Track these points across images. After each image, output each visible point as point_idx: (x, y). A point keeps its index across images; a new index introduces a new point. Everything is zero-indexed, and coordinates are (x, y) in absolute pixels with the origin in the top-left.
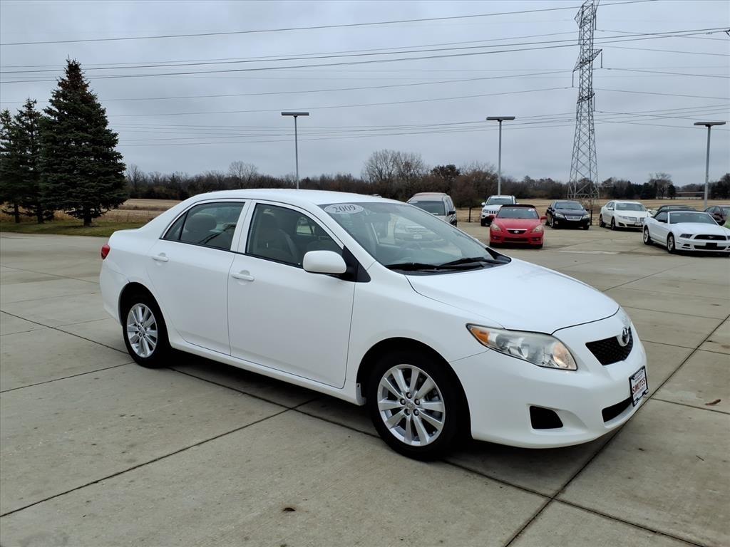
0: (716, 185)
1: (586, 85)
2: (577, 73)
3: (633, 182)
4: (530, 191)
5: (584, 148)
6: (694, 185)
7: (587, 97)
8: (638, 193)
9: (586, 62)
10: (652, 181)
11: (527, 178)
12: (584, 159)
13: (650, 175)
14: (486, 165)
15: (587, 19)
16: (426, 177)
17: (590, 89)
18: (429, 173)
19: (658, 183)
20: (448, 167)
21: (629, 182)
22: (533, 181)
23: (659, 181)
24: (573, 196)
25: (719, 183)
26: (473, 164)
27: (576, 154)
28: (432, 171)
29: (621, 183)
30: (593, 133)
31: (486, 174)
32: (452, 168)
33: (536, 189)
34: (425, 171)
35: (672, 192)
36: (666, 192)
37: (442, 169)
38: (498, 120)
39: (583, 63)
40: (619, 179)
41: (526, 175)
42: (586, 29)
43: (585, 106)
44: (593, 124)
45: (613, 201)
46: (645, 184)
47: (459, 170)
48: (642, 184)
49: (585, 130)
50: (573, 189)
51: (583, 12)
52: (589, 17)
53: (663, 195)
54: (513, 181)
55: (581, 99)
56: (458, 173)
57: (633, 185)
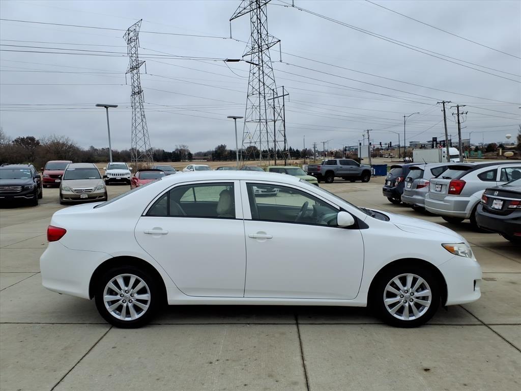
0: (214, 152)
1: (136, 84)
2: (129, 75)
3: (166, 150)
4: (96, 157)
5: (140, 128)
6: (201, 152)
7: (137, 92)
8: (170, 158)
9: (134, 68)
10: (177, 150)
11: (92, 147)
12: (140, 135)
13: (176, 146)
14: (62, 137)
15: (132, 38)
16: (7, 147)
17: (139, 87)
18: (11, 142)
19: (182, 152)
20: (27, 138)
21: (163, 151)
22: (96, 150)
23: (181, 150)
24: (135, 161)
25: (216, 151)
26: (51, 136)
27: (134, 131)
28: (13, 142)
29: (158, 151)
30: (144, 117)
31: (63, 144)
32: (32, 139)
33: (99, 155)
34: (6, 142)
35: (190, 157)
36: (187, 157)
37: (23, 139)
38: (105, 107)
39: (133, 69)
40: (157, 149)
41: (90, 146)
42: (132, 46)
43: (137, 98)
44: (144, 111)
45: (193, 165)
46: (173, 152)
47: (38, 141)
48: (171, 152)
49: (139, 115)
50: (135, 155)
51: (129, 34)
52: (134, 38)
53: (185, 159)
54: (81, 150)
55: (134, 94)
56: (38, 143)
57: (166, 152)
